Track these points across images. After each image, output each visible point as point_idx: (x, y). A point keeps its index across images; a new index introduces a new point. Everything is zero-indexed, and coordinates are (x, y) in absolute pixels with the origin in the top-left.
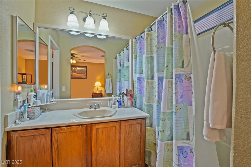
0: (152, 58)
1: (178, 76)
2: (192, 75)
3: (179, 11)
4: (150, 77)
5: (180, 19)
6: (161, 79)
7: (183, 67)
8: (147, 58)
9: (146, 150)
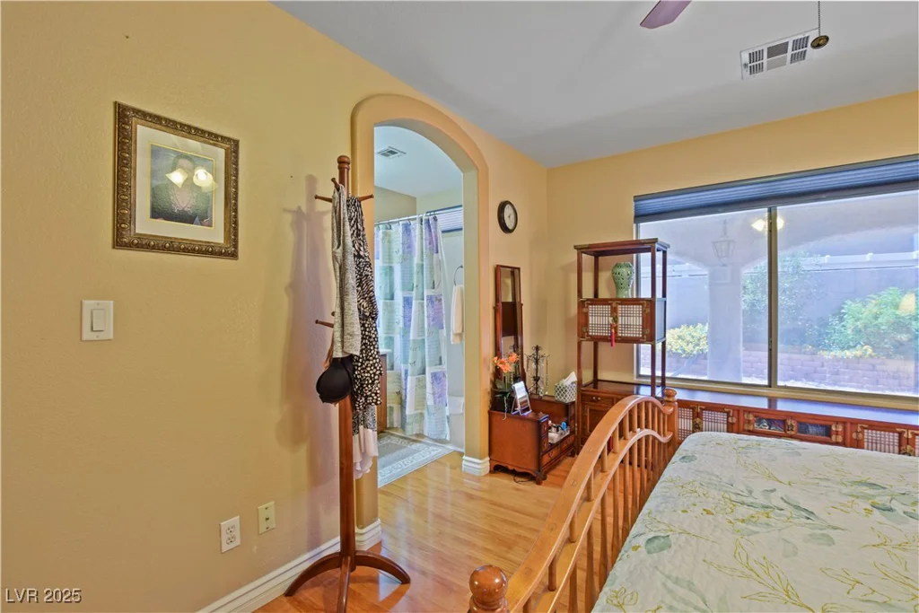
0: (391, 268)
1: (430, 299)
2: (443, 298)
3: (429, 226)
4: (389, 297)
5: (431, 235)
6: (407, 302)
7: (434, 288)
8: (385, 268)
9: (388, 405)
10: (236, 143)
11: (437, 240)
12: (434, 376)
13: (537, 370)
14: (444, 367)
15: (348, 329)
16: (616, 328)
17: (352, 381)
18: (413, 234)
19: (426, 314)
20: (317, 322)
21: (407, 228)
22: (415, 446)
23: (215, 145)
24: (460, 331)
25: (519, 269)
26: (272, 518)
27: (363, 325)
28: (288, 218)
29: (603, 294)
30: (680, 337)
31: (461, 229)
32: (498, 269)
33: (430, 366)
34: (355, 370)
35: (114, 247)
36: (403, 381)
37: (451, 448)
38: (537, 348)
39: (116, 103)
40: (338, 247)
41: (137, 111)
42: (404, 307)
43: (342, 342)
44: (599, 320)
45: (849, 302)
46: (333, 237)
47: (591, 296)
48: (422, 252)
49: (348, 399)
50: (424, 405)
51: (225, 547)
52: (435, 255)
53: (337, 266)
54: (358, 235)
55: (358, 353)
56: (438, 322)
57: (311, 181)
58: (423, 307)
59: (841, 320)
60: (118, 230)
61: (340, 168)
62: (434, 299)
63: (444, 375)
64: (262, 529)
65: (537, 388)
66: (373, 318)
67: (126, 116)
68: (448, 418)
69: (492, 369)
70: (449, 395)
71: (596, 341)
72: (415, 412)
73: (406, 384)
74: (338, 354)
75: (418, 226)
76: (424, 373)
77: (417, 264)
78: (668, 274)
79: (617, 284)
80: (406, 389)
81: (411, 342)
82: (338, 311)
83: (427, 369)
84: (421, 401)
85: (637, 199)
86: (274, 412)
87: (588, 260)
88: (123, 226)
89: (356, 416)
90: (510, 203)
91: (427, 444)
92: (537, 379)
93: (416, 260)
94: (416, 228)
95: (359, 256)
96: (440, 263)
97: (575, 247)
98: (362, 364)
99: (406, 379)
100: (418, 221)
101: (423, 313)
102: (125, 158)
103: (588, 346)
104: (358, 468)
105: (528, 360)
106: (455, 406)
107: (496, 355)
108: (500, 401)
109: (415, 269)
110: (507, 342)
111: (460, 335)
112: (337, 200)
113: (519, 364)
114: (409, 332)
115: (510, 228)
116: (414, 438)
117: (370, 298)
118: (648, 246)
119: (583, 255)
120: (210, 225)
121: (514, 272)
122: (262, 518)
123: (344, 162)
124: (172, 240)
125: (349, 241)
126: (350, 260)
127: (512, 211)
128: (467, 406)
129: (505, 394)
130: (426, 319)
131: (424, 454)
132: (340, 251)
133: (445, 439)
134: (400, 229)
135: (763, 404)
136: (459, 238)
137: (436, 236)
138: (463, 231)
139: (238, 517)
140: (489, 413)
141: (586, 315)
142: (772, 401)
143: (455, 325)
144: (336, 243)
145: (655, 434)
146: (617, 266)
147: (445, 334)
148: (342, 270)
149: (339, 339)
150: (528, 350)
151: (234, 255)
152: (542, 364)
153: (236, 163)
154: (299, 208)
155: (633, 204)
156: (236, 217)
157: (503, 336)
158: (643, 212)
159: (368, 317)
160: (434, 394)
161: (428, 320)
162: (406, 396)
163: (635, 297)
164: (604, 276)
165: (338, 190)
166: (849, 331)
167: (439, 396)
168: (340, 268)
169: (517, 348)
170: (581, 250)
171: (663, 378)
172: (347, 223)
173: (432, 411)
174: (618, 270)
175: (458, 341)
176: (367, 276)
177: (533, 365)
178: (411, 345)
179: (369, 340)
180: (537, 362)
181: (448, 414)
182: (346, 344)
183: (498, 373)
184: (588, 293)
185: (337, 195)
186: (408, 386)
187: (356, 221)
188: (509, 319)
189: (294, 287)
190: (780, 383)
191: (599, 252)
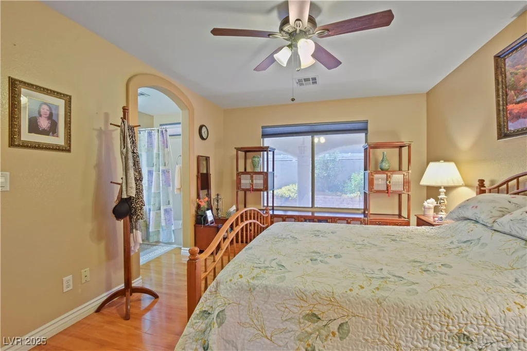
1: (163, 171)
2: (170, 171)
3: (163, 134)
5: (164, 138)
6: (150, 173)
7: (165, 166)
10: (70, 97)
11: (167, 141)
12: (166, 211)
13: (218, 205)
14: (171, 206)
15: (129, 185)
16: (252, 185)
17: (130, 208)
18: (153, 138)
19: (161, 179)
20: (111, 182)
21: (150, 134)
22: (155, 247)
23: (59, 98)
24: (180, 187)
25: (209, 157)
26: (88, 276)
27: (136, 183)
28: (95, 133)
29: (249, 170)
30: (289, 190)
31: (180, 135)
32: (198, 157)
33: (163, 205)
34: (132, 204)
35: (9, 147)
36: (148, 215)
37: (175, 246)
38: (218, 195)
39: (9, 77)
40: (124, 149)
41: (21, 82)
42: (148, 175)
43: (127, 191)
44: (245, 181)
45: (353, 174)
46: (121, 143)
47: (243, 170)
48: (159, 147)
49: (128, 217)
50: (159, 226)
51: (65, 290)
52: (166, 149)
53: (124, 157)
54: (133, 143)
55: (134, 196)
56: (167, 183)
57: (107, 115)
58: (159, 175)
59: (351, 181)
60: (12, 139)
61: (123, 111)
62: (165, 172)
63: (171, 210)
64: (83, 281)
65: (218, 214)
66: (141, 180)
67: (16, 84)
68: (173, 231)
69: (196, 205)
70: (174, 220)
71: (245, 191)
72: (155, 230)
73: (149, 216)
74: (125, 196)
75: (156, 134)
76: (160, 209)
77: (156, 153)
78: (275, 160)
79: (254, 166)
80: (149, 219)
81: (153, 194)
82: (124, 177)
83: (162, 207)
84: (158, 224)
85: (263, 127)
86: (89, 226)
87: (241, 154)
88: (15, 137)
89: (132, 225)
90: (205, 126)
91: (162, 246)
92: (217, 209)
93: (155, 151)
94: (155, 135)
95: (133, 153)
96: (169, 153)
97: (235, 148)
98: (136, 200)
99: (149, 213)
100: (156, 131)
101: (159, 179)
102: (15, 104)
103: (241, 194)
104: (133, 249)
105: (213, 200)
106: (177, 225)
107: (198, 198)
108: (200, 219)
109: (155, 156)
110: (203, 193)
111: (180, 189)
112: (123, 127)
113: (209, 203)
114: (151, 189)
115: (205, 138)
116: (154, 244)
117: (139, 171)
118: (266, 149)
119: (239, 152)
120: (58, 136)
121: (207, 159)
122: (83, 276)
123: (126, 109)
124: (39, 144)
125: (129, 145)
126: (130, 155)
127: (206, 130)
128: (184, 224)
129: (202, 216)
130: (161, 182)
131: (160, 250)
132: (125, 150)
133: (172, 242)
134: (146, 134)
135: (310, 214)
136: (179, 140)
137: (167, 139)
138: (181, 136)
139: (71, 276)
140: (195, 226)
141: (240, 179)
142: (313, 213)
143: (177, 184)
144: (123, 146)
145: (259, 223)
146: (254, 157)
147: (171, 189)
148: (126, 159)
149: (125, 190)
150: (213, 196)
151: (69, 151)
152: (220, 202)
153: (70, 107)
154: (101, 128)
155: (261, 129)
156: (70, 132)
157: (202, 190)
158: (265, 134)
159: (138, 180)
160: (165, 220)
161: (162, 182)
162: (149, 222)
163: (262, 171)
164: (249, 161)
165: (124, 122)
166: (353, 186)
167: (168, 221)
168: (125, 158)
169: (209, 195)
170: (238, 149)
171: (273, 206)
172: (128, 138)
173: (164, 228)
174: (254, 159)
175: (179, 192)
176: (137, 161)
177: (216, 203)
178: (153, 195)
179: (139, 191)
180: (218, 201)
181: (173, 229)
182: (129, 192)
183: (199, 206)
184: (241, 169)
185: (123, 124)
186: (151, 217)
187: (132, 137)
188: (204, 181)
189: (98, 166)
190: (315, 206)
191: (247, 151)
